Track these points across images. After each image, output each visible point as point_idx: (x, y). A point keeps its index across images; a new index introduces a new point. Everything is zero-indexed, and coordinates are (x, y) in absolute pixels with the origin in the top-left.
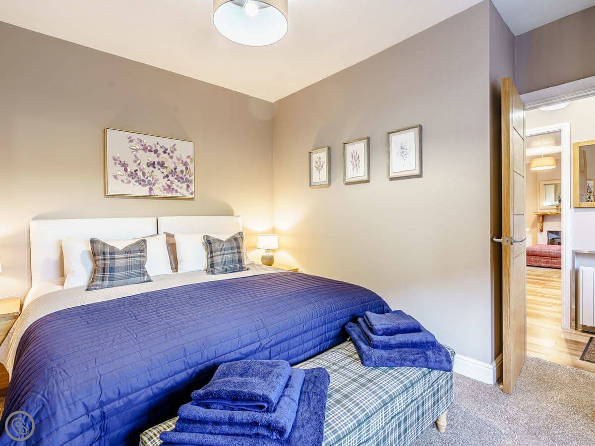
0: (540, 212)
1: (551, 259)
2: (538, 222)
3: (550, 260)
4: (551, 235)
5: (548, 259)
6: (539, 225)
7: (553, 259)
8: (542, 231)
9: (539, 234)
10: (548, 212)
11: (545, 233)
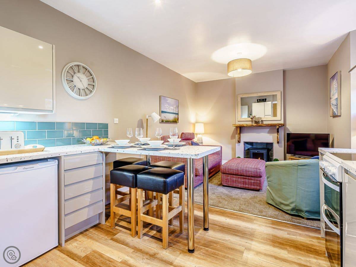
0: (238, 124)
1: (249, 179)
2: (237, 134)
3: (247, 180)
4: (247, 145)
5: (245, 179)
6: (237, 136)
7: (251, 179)
8: (239, 142)
9: (237, 144)
10: (244, 124)
11: (242, 144)
